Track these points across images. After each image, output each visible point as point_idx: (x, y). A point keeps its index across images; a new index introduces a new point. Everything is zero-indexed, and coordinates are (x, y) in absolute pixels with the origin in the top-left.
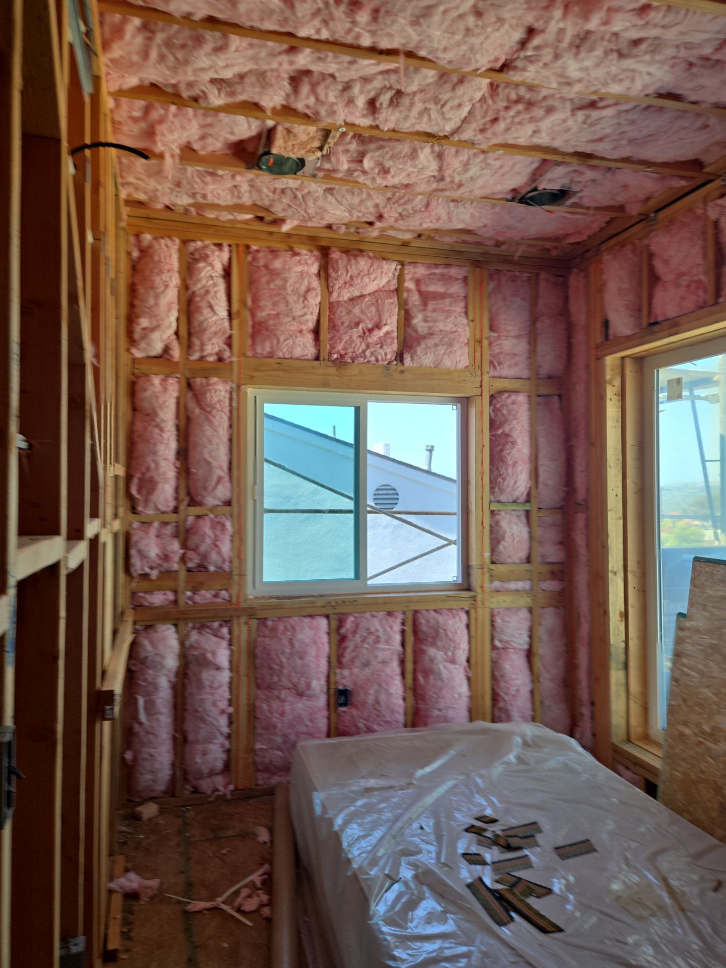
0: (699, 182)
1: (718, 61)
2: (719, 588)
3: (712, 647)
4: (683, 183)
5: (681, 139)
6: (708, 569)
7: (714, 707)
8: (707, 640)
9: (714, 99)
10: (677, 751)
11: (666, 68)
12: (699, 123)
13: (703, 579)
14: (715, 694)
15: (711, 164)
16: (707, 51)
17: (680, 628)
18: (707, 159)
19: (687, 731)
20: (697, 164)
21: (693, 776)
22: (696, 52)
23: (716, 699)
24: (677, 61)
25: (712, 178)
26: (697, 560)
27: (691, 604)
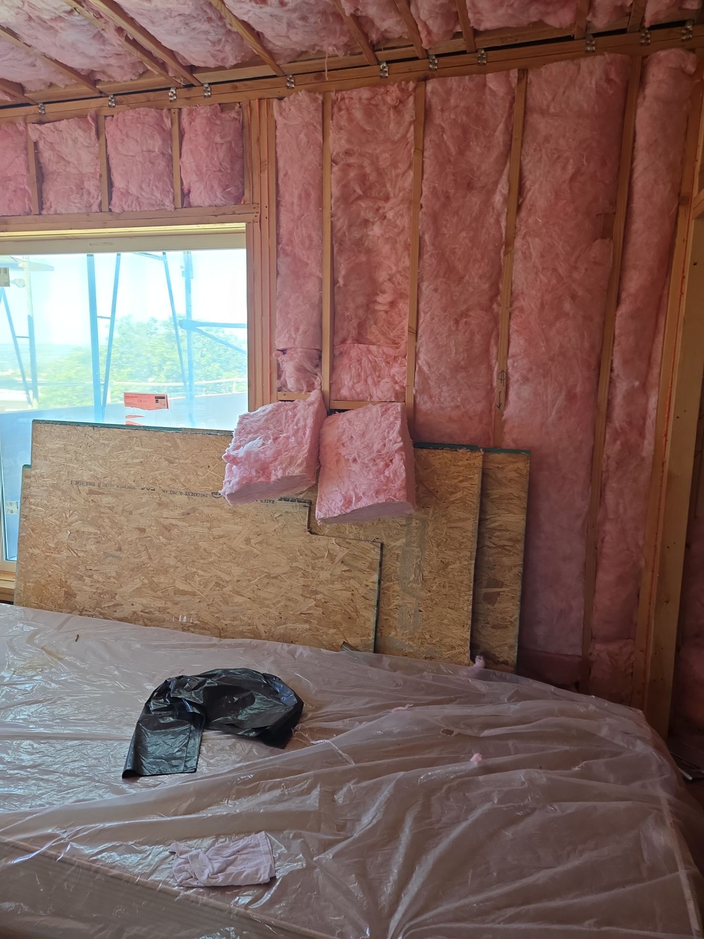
0: (19, 102)
1: (51, 28)
2: (57, 442)
3: (53, 486)
4: (8, 99)
5: (13, 67)
6: (46, 429)
7: (57, 528)
8: (49, 481)
9: (44, 51)
10: (30, 568)
11: (12, 13)
12: (29, 61)
13: (43, 436)
14: (57, 520)
15: (30, 92)
16: (46, 17)
17: (25, 476)
18: (28, 87)
19: (36, 551)
20: (20, 88)
21: (43, 582)
22: (37, 13)
23: (58, 523)
24: (20, 11)
25: (31, 103)
26: (35, 422)
27: (34, 456)
